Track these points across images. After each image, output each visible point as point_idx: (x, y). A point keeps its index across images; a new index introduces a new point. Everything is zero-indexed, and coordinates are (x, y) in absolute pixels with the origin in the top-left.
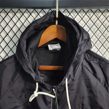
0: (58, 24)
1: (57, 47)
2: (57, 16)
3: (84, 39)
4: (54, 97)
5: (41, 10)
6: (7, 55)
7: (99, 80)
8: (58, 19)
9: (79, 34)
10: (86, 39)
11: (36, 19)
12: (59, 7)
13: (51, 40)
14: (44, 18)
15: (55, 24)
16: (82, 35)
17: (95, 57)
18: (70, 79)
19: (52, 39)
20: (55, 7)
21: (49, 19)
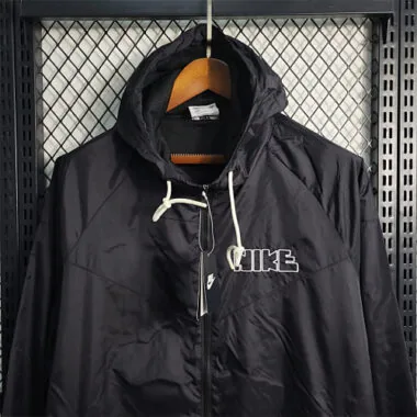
0: (212, 56)
1: (210, 110)
2: (209, 37)
3: (267, 87)
4: (204, 205)
5: (168, 21)
6: (90, 134)
7: (304, 181)
8: (212, 44)
9: (255, 77)
10: (273, 89)
11: (158, 46)
12: (215, 15)
13: (197, 96)
14: (179, 43)
15: (205, 56)
16: (262, 80)
17: (295, 131)
18: (239, 177)
19: (198, 93)
20: (204, 15)
21: (191, 45)
